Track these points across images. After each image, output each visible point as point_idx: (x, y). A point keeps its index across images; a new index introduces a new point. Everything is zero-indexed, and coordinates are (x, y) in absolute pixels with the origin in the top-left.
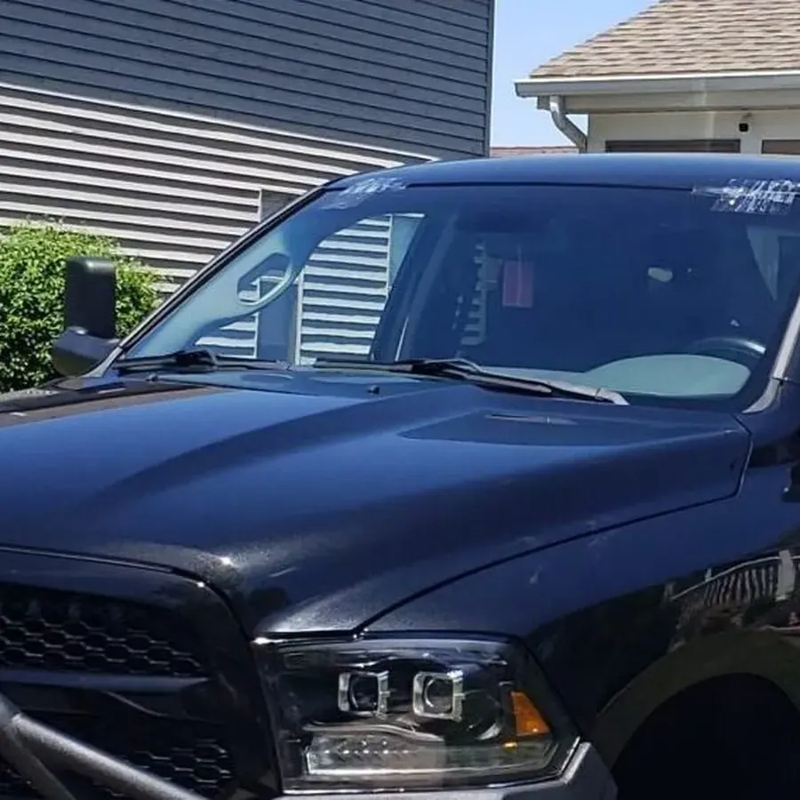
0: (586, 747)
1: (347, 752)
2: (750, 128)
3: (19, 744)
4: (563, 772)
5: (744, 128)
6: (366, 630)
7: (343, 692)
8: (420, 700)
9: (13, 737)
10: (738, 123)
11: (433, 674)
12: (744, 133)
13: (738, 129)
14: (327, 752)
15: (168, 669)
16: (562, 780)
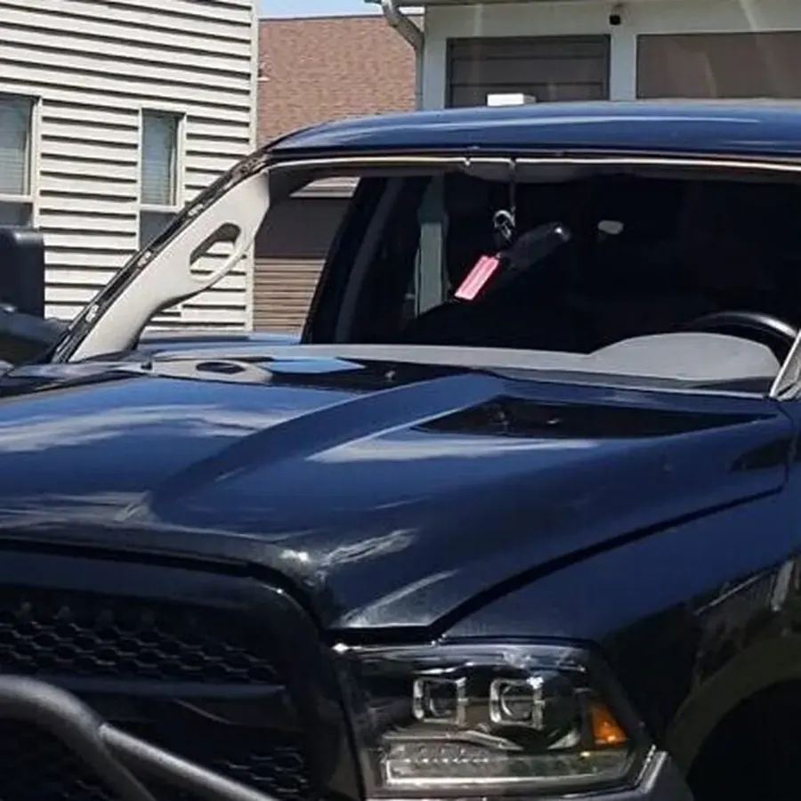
0: (664, 755)
1: (426, 761)
2: (623, 21)
3: (107, 753)
4: (641, 781)
5: (615, 20)
6: (444, 636)
7: (418, 699)
8: (497, 708)
9: (101, 746)
10: (609, 14)
11: (508, 681)
12: (615, 27)
13: (608, 20)
14: (408, 761)
15: (245, 677)
16: (640, 789)
